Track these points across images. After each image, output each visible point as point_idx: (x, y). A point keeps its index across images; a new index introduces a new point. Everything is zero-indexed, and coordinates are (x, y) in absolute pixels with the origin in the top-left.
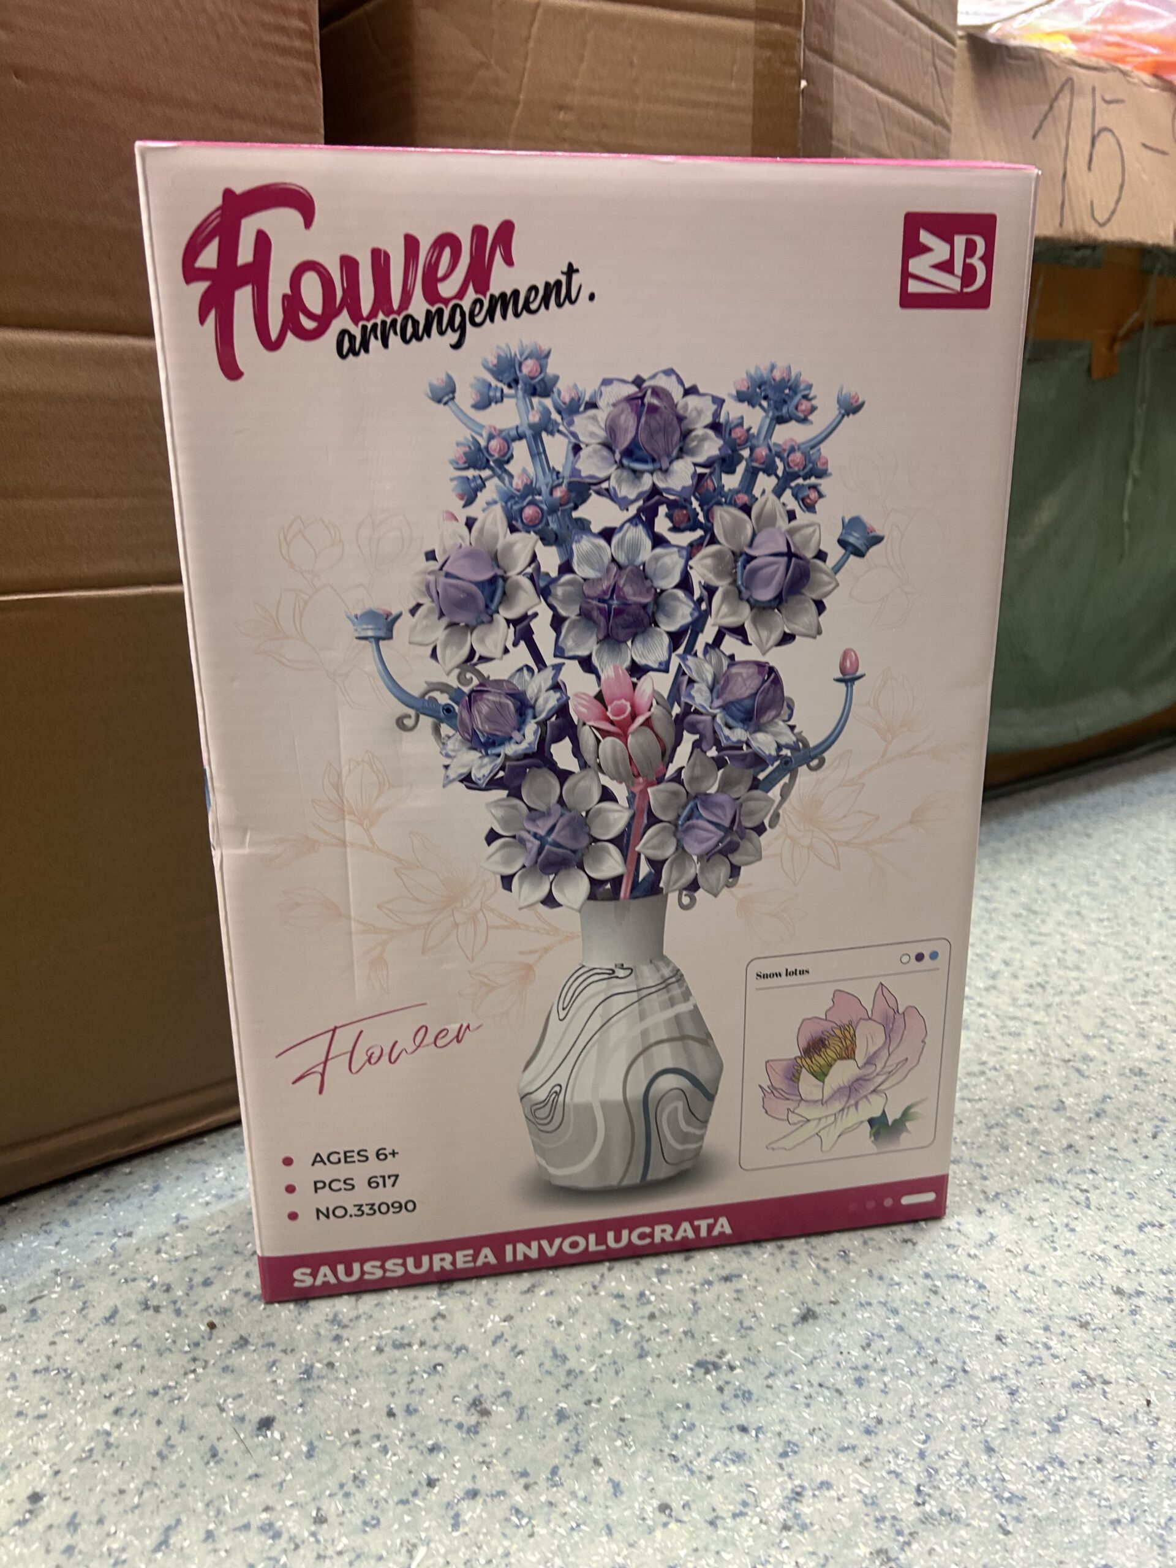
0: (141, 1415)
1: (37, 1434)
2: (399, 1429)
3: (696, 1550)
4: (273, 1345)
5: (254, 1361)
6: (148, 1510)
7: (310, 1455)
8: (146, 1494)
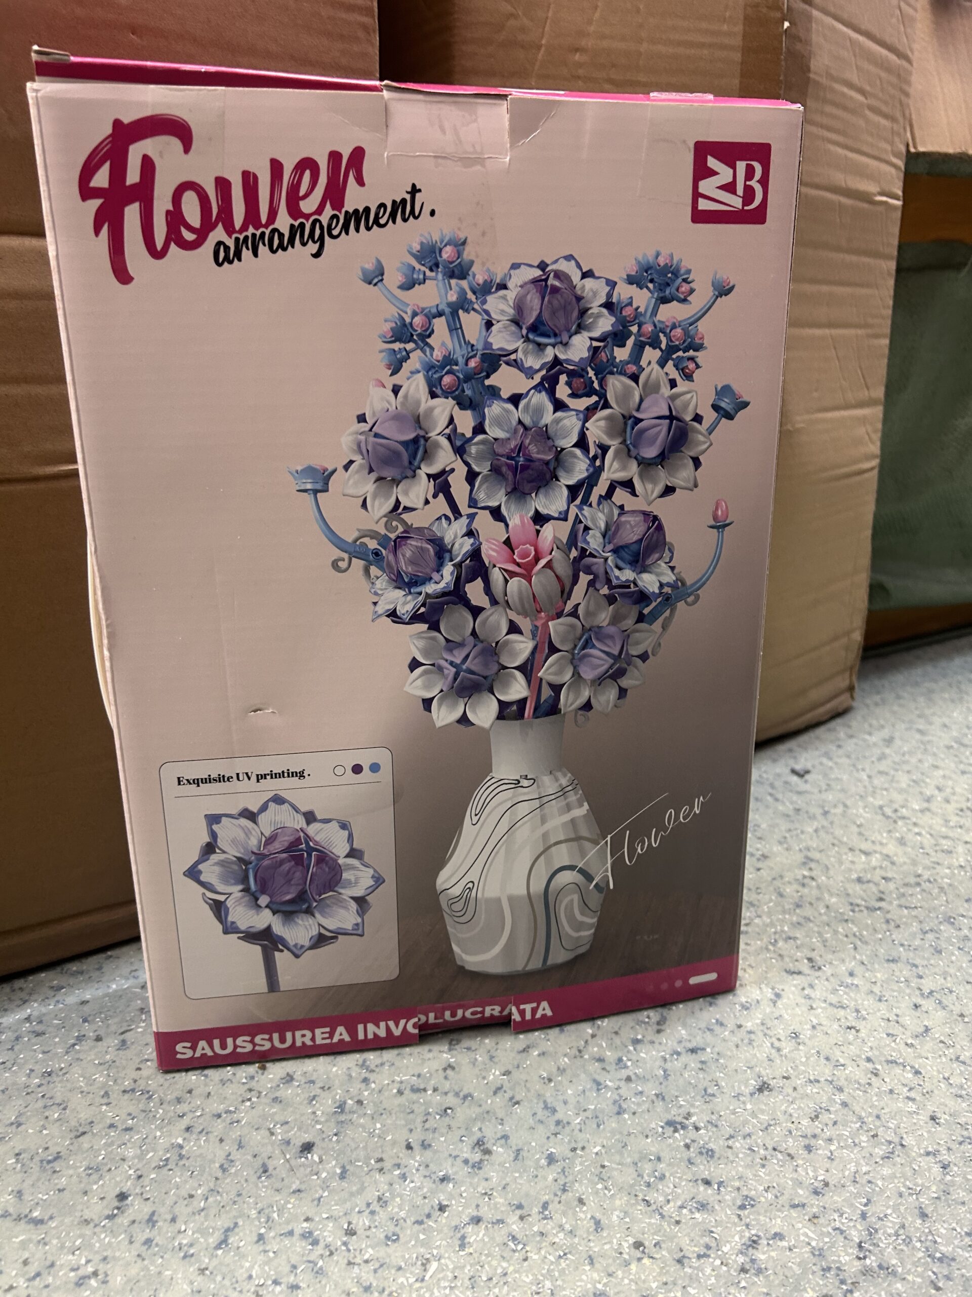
0: (207, 1133)
1: (124, 1144)
2: (416, 1161)
3: (666, 1284)
4: (313, 1082)
5: (298, 1095)
6: (213, 1211)
7: (343, 1176)
8: (211, 1200)
